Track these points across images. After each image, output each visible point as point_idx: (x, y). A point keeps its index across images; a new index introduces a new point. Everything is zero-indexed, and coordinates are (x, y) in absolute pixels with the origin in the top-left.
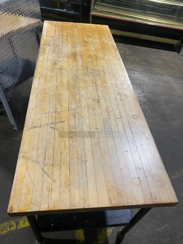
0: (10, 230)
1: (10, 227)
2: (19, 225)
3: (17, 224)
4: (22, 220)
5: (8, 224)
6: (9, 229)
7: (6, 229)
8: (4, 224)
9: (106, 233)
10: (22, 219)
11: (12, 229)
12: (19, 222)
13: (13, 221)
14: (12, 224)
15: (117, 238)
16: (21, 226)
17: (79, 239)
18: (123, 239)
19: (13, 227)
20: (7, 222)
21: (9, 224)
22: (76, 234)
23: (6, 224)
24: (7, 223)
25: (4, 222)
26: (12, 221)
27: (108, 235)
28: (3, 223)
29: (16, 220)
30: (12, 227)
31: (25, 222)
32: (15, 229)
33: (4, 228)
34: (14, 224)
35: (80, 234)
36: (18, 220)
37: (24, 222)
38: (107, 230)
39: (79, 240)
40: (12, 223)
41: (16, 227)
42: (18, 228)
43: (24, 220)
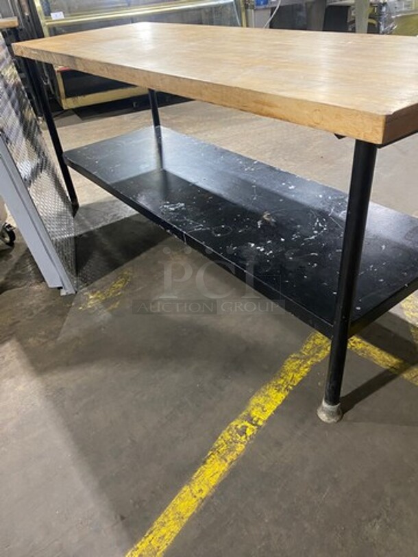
0: (248, 438)
1: (243, 432)
2: (255, 419)
3: (250, 420)
4: (253, 409)
5: (231, 432)
6: (244, 437)
7: (236, 442)
8: (222, 437)
10: (252, 407)
11: (249, 432)
12: (249, 414)
13: (238, 421)
14: (239, 427)
16: (265, 417)
19: (248, 429)
20: (225, 431)
21: (235, 431)
22: (376, 363)
23: (226, 435)
24: (228, 431)
25: (219, 435)
26: (234, 424)
28: (220, 438)
29: (241, 416)
30: (245, 430)
31: (263, 408)
32: (256, 430)
33: (231, 443)
34: (243, 424)
35: (383, 358)
36: (244, 414)
37: (260, 408)
40: (237, 425)
41: (254, 425)
42: (260, 423)
43: (258, 405)
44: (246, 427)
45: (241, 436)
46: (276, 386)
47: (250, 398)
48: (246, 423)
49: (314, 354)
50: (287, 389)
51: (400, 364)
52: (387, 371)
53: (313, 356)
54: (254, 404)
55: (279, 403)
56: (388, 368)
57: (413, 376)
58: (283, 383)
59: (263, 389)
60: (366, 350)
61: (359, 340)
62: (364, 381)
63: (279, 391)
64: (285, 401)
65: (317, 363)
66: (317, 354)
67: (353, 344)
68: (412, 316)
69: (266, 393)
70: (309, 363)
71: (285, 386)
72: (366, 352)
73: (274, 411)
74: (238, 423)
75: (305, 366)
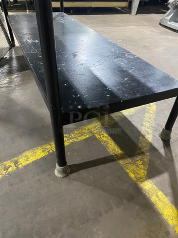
0: (7, 173)
1: (6, 169)
2: (19, 163)
3: (16, 163)
4: (22, 158)
6: (6, 171)
9: (147, 140)
10: (22, 156)
11: (10, 170)
12: (18, 160)
13: (9, 162)
15: (163, 140)
16: (24, 164)
17: (115, 153)
18: (170, 139)
19: (11, 168)
21: (3, 167)
22: (108, 150)
26: (6, 163)
27: (150, 140)
29: (12, 159)
30: (9, 168)
31: (28, 158)
32: (15, 169)
34: (10, 164)
35: (114, 148)
36: (16, 159)
37: (26, 158)
38: (145, 137)
39: (116, 155)
40: (7, 164)
41: (16, 166)
42: (20, 166)
43: (26, 156)
44: (11, 166)
45: (4, 170)
46: (44, 149)
47: (25, 151)
48: (13, 165)
49: (77, 137)
50: (49, 151)
51: (121, 154)
52: (112, 156)
53: (75, 138)
54: (25, 155)
55: (39, 158)
56: (114, 155)
57: (125, 163)
58: (49, 148)
59: (35, 148)
60: (107, 142)
61: (106, 135)
62: (95, 158)
63: (43, 151)
64: (42, 158)
65: (76, 142)
66: (78, 137)
67: (101, 137)
68: (146, 131)
69: (36, 151)
70: (71, 141)
71: (49, 150)
72: (106, 143)
73: (32, 162)
74: (7, 163)
75: (68, 142)
